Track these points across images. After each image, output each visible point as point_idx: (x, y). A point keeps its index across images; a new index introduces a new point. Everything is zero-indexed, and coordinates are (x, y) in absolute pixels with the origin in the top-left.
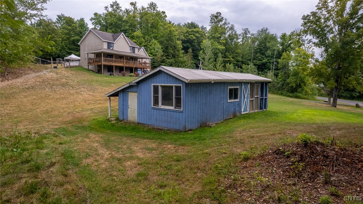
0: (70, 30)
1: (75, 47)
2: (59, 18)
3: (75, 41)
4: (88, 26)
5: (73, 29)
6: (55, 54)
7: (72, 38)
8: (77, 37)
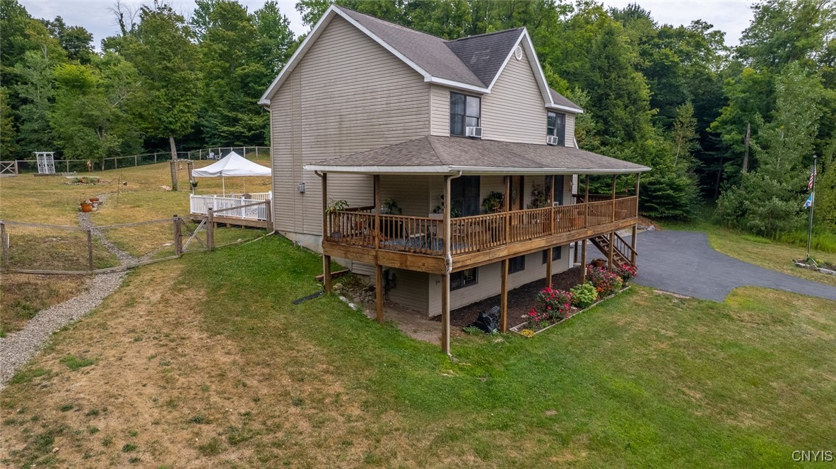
0: (232, 44)
1: (250, 100)
2: (203, 9)
3: (250, 79)
4: (291, 27)
5: (243, 41)
6: (182, 126)
7: (239, 71)
8: (254, 67)
